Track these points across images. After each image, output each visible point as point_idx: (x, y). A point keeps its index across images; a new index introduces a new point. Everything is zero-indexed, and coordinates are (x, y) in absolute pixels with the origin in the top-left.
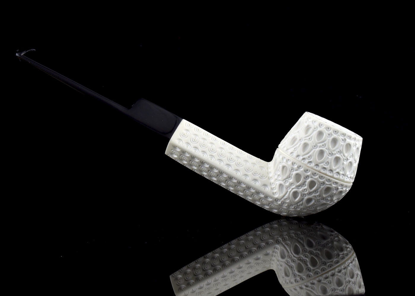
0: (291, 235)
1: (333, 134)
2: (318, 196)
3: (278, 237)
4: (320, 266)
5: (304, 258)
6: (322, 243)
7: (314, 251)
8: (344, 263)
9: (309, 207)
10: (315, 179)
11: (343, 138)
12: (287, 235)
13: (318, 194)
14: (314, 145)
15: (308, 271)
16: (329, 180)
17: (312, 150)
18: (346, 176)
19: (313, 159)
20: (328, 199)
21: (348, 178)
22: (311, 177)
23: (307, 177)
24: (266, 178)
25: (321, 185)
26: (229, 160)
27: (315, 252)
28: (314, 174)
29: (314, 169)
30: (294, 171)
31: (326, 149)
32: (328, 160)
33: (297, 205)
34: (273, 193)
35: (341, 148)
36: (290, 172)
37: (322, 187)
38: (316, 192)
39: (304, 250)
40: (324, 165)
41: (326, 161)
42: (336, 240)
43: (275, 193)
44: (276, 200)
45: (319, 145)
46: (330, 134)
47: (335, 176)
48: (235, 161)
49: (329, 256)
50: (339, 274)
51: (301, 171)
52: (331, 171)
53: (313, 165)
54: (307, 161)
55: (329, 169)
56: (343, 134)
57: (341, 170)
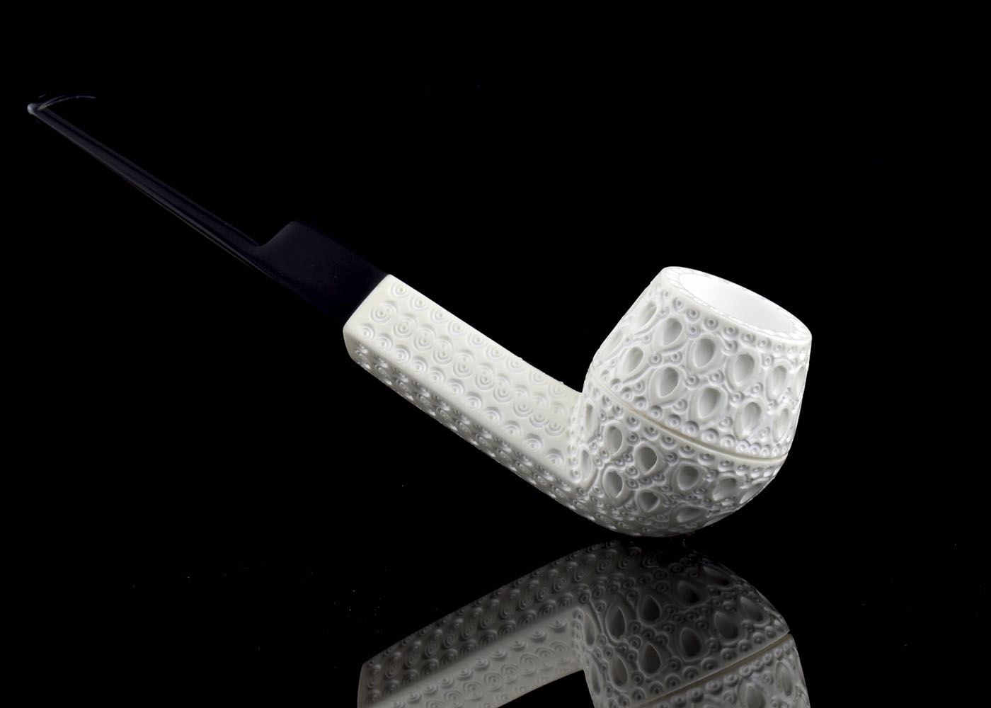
0: (615, 583)
1: (704, 327)
2: (665, 487)
3: (585, 588)
4: (665, 673)
5: (632, 648)
6: (680, 612)
7: (656, 631)
8: (734, 669)
9: (655, 514)
10: (653, 443)
11: (729, 339)
12: (606, 582)
13: (663, 483)
14: (654, 354)
15: (636, 683)
16: (688, 447)
17: (647, 366)
18: (739, 440)
19: (648, 390)
20: (696, 498)
21: (750, 445)
22: (643, 439)
23: (634, 436)
24: (561, 432)
25: (669, 459)
26: (479, 382)
27: (657, 633)
28: (650, 431)
29: (649, 419)
30: (606, 419)
31: (683, 366)
32: (684, 397)
33: (624, 507)
34: (572, 473)
35: (724, 365)
36: (600, 421)
37: (672, 465)
38: (660, 478)
39: (632, 626)
40: (675, 407)
41: (680, 399)
42: (725, 606)
43: (577, 473)
44: (579, 491)
45: (665, 355)
46: (695, 328)
47: (706, 438)
48: (492, 386)
49: (693, 648)
50: (716, 699)
51: (620, 421)
52: (694, 424)
53: (646, 407)
54: (634, 395)
55: (687, 420)
56: (731, 330)
57: (723, 423)
